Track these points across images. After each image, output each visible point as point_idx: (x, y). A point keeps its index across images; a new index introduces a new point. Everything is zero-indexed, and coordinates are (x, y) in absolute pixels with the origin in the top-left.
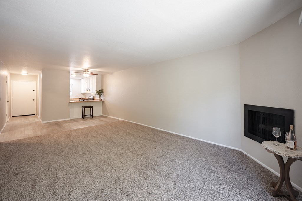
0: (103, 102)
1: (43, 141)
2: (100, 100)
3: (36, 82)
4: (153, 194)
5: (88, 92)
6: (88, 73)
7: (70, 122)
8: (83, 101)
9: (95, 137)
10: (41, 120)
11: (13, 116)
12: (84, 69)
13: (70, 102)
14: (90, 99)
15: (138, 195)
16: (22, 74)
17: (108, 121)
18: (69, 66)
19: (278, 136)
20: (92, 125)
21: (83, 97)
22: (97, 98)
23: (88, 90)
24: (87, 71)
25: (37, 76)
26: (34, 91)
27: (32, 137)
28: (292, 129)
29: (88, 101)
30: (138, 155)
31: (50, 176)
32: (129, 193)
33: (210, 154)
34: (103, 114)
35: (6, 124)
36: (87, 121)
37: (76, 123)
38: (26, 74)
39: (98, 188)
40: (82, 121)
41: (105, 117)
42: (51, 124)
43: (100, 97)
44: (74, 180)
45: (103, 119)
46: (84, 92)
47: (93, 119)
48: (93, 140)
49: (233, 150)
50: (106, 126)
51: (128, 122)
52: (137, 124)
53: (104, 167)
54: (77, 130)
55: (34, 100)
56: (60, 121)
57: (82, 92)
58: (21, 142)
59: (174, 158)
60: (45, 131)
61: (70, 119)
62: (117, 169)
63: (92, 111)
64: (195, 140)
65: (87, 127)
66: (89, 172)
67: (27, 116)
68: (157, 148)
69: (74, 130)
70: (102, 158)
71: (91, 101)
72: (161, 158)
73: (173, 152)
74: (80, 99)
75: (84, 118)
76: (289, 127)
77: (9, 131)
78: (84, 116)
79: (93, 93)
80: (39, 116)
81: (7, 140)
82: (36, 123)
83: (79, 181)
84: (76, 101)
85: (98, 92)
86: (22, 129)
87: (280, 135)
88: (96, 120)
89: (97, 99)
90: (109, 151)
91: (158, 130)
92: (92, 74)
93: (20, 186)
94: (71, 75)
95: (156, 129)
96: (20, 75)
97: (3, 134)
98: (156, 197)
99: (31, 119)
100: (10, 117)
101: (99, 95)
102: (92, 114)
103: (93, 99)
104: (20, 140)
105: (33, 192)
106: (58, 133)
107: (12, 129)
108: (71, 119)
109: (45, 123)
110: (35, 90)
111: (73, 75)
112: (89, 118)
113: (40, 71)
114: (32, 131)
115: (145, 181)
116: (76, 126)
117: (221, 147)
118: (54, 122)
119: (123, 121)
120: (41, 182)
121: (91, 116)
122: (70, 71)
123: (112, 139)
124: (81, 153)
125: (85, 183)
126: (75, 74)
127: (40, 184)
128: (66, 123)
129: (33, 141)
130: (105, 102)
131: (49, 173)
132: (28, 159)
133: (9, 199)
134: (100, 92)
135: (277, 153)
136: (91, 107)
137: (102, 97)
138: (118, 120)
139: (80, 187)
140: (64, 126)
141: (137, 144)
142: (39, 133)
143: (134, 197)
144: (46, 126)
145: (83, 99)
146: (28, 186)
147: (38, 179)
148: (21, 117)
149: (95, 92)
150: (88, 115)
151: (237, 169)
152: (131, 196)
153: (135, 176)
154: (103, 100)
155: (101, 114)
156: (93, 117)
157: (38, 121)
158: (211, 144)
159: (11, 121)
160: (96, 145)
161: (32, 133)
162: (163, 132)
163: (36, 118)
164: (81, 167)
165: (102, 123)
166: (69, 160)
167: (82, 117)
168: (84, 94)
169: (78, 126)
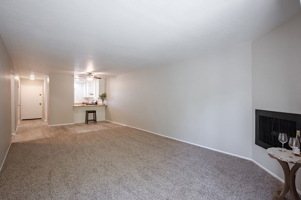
0: (106, 106)
1: (52, 143)
2: (103, 105)
3: (42, 86)
4: (152, 192)
5: (91, 96)
6: (91, 76)
7: (74, 127)
8: (86, 105)
9: (99, 140)
10: (47, 124)
11: (22, 120)
12: (87, 73)
13: (74, 107)
14: (92, 104)
15: (139, 191)
16: (30, 78)
17: (111, 126)
18: (73, 70)
19: (284, 142)
20: (96, 130)
21: (86, 102)
22: (100, 102)
23: (91, 95)
24: (91, 75)
25: (43, 81)
26: (40, 95)
27: (42, 139)
28: (298, 134)
29: (91, 105)
30: (141, 159)
31: (62, 171)
32: (130, 189)
33: (216, 162)
34: (106, 119)
35: (18, 127)
36: (91, 126)
37: (80, 127)
38: (34, 79)
39: (103, 183)
40: (86, 126)
41: (108, 122)
42: (57, 128)
43: (103, 101)
44: (82, 176)
45: (107, 124)
46: (88, 96)
47: (96, 124)
48: (97, 143)
49: (243, 159)
50: (109, 131)
51: (132, 128)
52: (141, 130)
53: (108, 167)
54: (82, 134)
55: (40, 104)
56: (65, 125)
57: (85, 97)
58: (34, 143)
59: (176, 164)
60: (52, 134)
61: (74, 124)
62: (120, 170)
63: (95, 116)
64: (202, 148)
65: (91, 131)
66: (95, 170)
67: (35, 120)
68: (160, 153)
69: (79, 134)
70: (106, 159)
71: (94, 105)
72: (163, 162)
73: (177, 158)
74: (83, 103)
75: (87, 123)
76: (296, 132)
77: (22, 133)
78: (87, 121)
79: (96, 97)
80: (46, 120)
81: (22, 141)
82: (43, 126)
83: (86, 176)
84: (80, 105)
85: (101, 96)
86: (33, 131)
87: (286, 141)
88: (99, 125)
89: (100, 104)
90: (112, 154)
91: (163, 137)
92: (96, 78)
93: (39, 176)
94: (75, 79)
95: (161, 136)
96: (28, 80)
97: (17, 135)
98: (156, 194)
99: (38, 122)
100: (20, 121)
101: (102, 100)
102: (95, 119)
103: (96, 104)
104: (33, 141)
105: (49, 182)
106: (65, 136)
107: (24, 131)
108: (76, 124)
109: (52, 127)
110: (42, 94)
111: (77, 78)
112: (92, 123)
113: (47, 76)
114: (41, 133)
115: (146, 181)
116: (80, 130)
117: (229, 155)
118: (59, 126)
119: (127, 127)
120: (55, 175)
121: (95, 121)
122: (74, 75)
123: (115, 143)
124: (87, 154)
125: (92, 178)
126: (78, 77)
127: (55, 177)
128: (71, 127)
129: (43, 142)
130: (109, 107)
131: (61, 169)
132: (42, 157)
133: (33, 185)
134: (103, 97)
135: (279, 159)
136: (94, 112)
137: (105, 102)
138: (121, 126)
139: (87, 182)
140: (70, 130)
141: (140, 149)
142: (48, 136)
143: (135, 192)
144: (53, 130)
145: (86, 103)
146: (45, 177)
147: (53, 173)
148: (30, 120)
149: (98, 96)
150: (92, 120)
151: (243, 177)
152: (132, 191)
153: (137, 176)
154: (106, 105)
155: (104, 120)
156: (96, 122)
157: (45, 125)
158: (219, 153)
159: (22, 124)
160: (101, 148)
161: (42, 135)
162: (168, 139)
163: (43, 122)
164: (87, 166)
165: (105, 128)
166: (76, 159)
167: (86, 122)
168: (87, 99)
169: (82, 130)
